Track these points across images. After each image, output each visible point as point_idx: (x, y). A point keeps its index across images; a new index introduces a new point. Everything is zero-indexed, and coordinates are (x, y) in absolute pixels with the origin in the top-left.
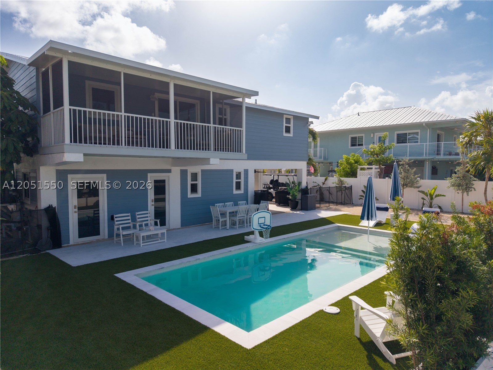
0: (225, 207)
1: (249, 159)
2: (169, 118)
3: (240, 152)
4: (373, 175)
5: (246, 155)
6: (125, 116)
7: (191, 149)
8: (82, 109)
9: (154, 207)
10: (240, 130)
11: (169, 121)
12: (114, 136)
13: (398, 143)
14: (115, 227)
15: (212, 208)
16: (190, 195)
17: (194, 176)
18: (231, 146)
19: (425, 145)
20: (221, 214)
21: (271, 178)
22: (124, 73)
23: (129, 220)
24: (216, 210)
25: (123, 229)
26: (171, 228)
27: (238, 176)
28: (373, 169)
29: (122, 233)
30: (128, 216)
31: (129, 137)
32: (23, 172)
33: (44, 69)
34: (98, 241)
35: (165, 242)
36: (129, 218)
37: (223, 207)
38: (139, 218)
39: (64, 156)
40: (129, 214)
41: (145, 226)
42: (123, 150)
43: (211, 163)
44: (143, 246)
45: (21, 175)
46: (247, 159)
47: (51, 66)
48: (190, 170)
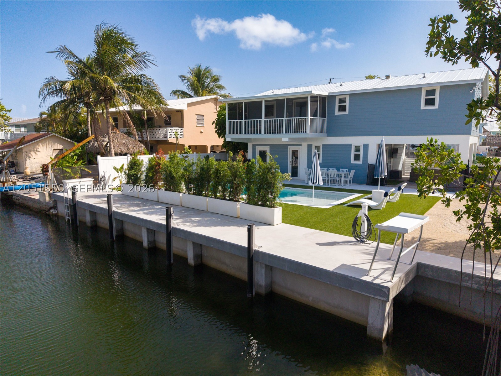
6: (244, 121)
8: (231, 121)
11: (262, 120)
17: (318, 148)
22: (244, 102)
26: (300, 179)
27: (357, 149)
31: (246, 130)
48: (314, 144)
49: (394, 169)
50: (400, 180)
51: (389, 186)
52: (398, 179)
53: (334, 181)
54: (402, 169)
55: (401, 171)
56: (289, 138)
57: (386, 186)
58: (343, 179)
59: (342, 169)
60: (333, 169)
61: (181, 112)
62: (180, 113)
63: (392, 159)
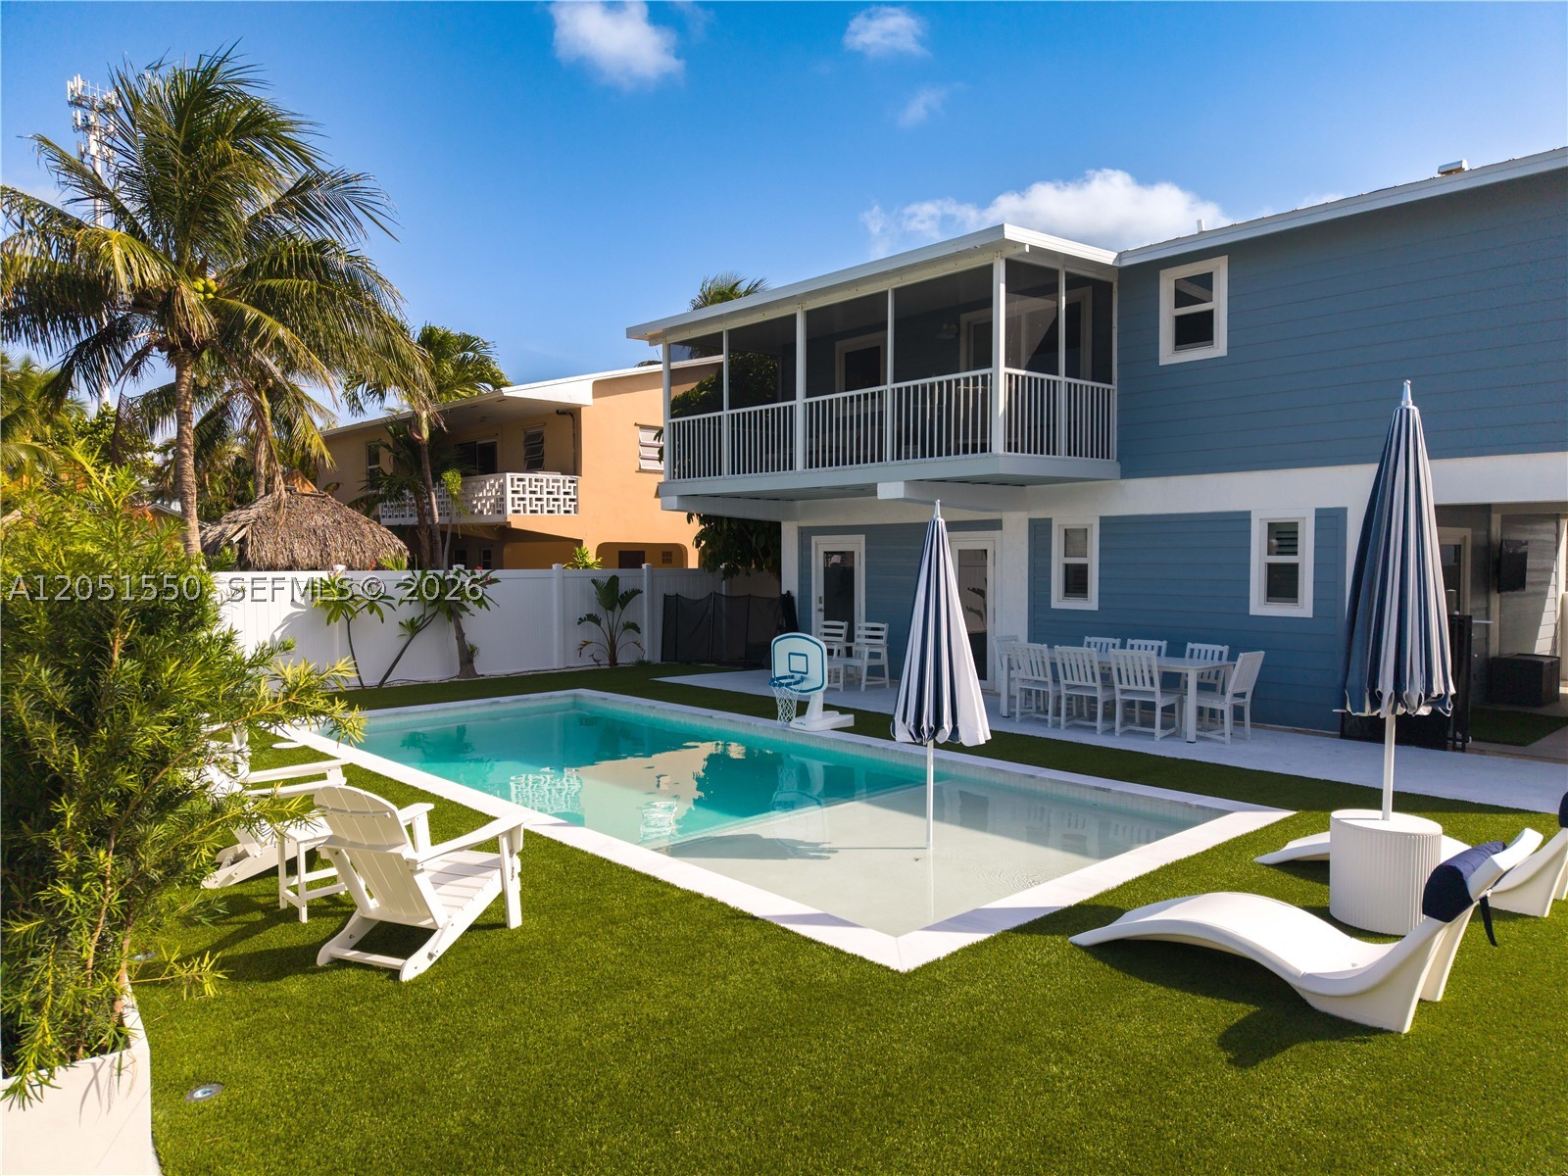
6: (727, 416)
11: (795, 406)
16: (1058, 600)
17: (1074, 538)
27: (1284, 536)
30: (842, 627)
48: (1063, 518)
49: (1512, 650)
50: (1547, 711)
51: (1482, 752)
52: (1540, 705)
53: (1140, 714)
54: (1554, 649)
55: (1555, 664)
56: (906, 482)
57: (1463, 750)
58: (1192, 700)
59: (1197, 646)
60: (1143, 642)
61: (572, 415)
62: (569, 418)
63: (1495, 600)
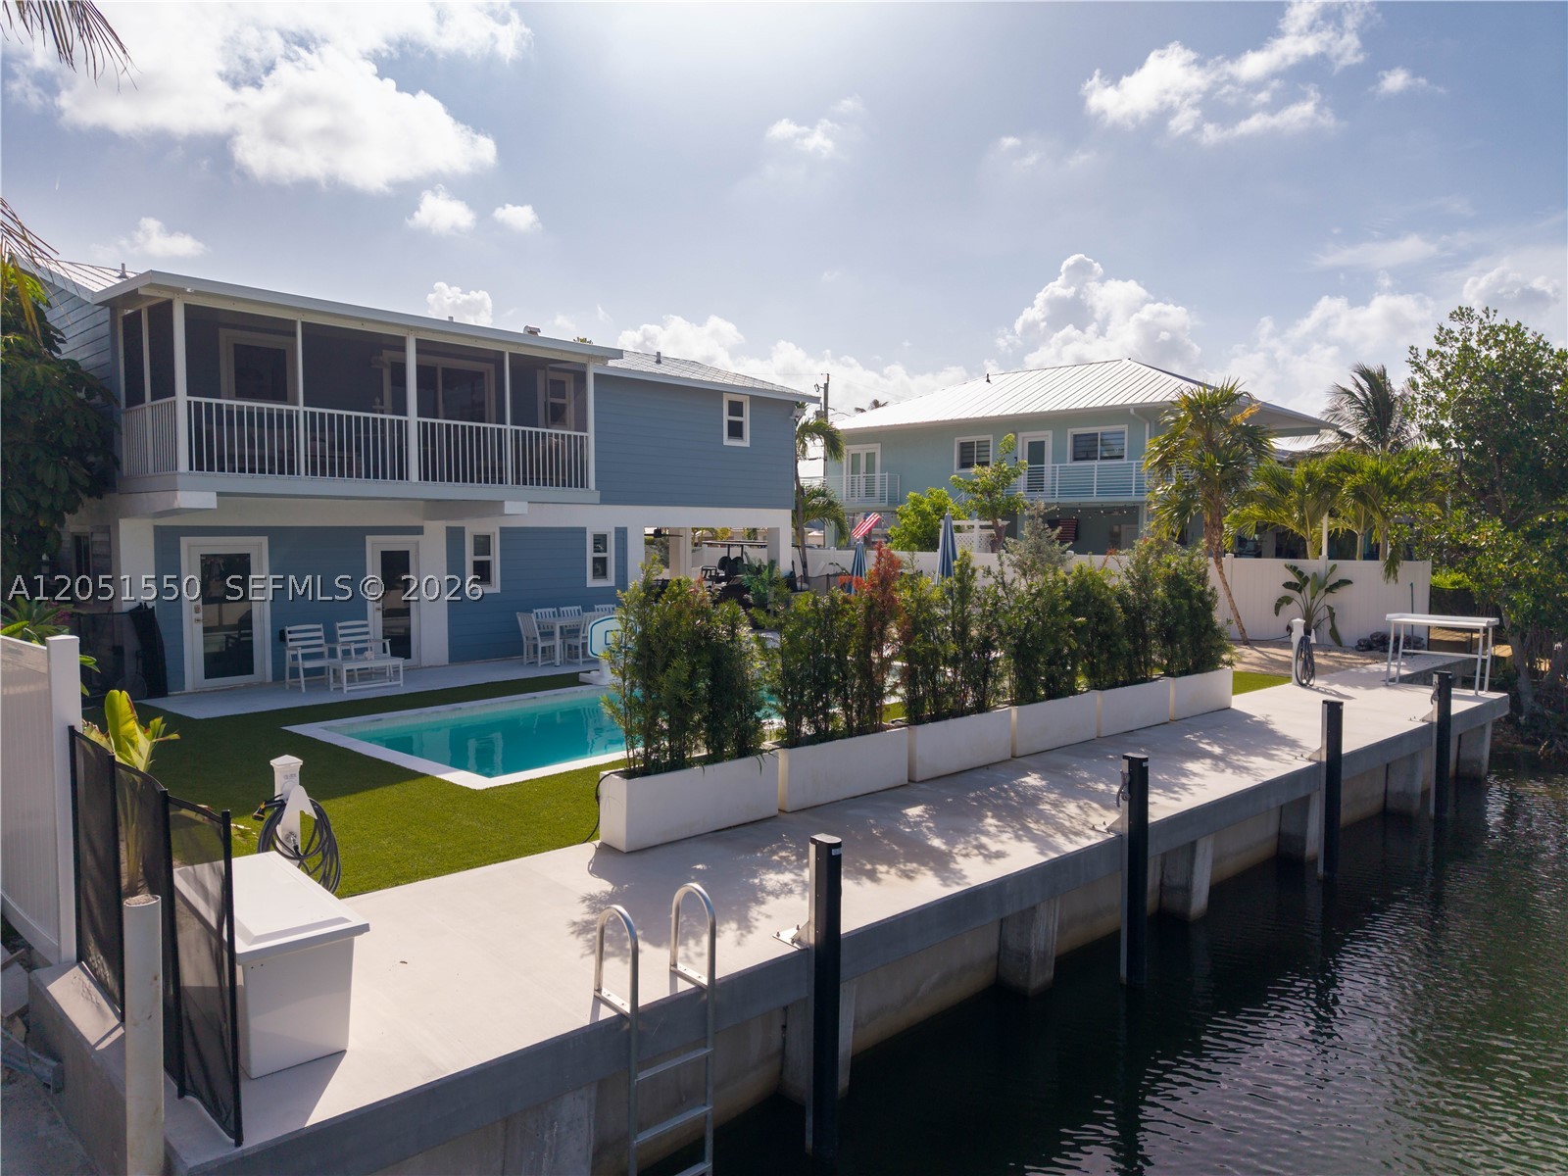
0: (559, 616)
1: (604, 501)
2: (405, 414)
3: (582, 486)
4: (975, 545)
5: (598, 493)
6: (305, 413)
7: (457, 480)
8: (214, 401)
9: (381, 613)
10: (582, 437)
11: (406, 422)
12: (281, 452)
13: (1076, 459)
14: (288, 652)
15: (520, 618)
17: (483, 544)
18: (564, 475)
19: (1134, 465)
20: (541, 634)
21: (723, 552)
22: (302, 323)
23: (319, 638)
24: (529, 623)
25: (306, 657)
26: (423, 665)
27: (600, 541)
28: (977, 530)
29: (303, 665)
30: (318, 630)
31: (314, 456)
32: (72, 533)
33: (129, 311)
34: (249, 686)
35: (399, 685)
36: (321, 634)
37: (554, 616)
38: (342, 636)
39: (176, 497)
40: (320, 626)
41: (356, 653)
42: (302, 483)
43: (506, 512)
44: (348, 691)
45: (68, 539)
46: (598, 502)
47: (146, 310)
48: (473, 528)
